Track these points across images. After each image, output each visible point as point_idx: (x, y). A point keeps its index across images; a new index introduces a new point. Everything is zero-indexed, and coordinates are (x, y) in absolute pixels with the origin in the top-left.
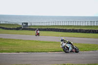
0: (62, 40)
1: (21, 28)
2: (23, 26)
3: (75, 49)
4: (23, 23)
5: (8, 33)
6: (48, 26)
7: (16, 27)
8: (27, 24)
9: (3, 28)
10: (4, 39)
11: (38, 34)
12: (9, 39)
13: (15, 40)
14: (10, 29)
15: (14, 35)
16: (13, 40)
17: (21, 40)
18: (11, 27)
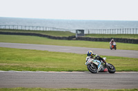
0: (89, 55)
1: (75, 37)
2: (78, 35)
3: (109, 68)
4: (77, 31)
5: (56, 45)
6: (113, 35)
7: (67, 36)
8: (83, 31)
9: (50, 37)
10: (50, 52)
11: (114, 47)
12: (57, 53)
13: (66, 54)
14: (59, 38)
15: (64, 47)
16: (63, 53)
17: (74, 54)
18: (61, 36)
